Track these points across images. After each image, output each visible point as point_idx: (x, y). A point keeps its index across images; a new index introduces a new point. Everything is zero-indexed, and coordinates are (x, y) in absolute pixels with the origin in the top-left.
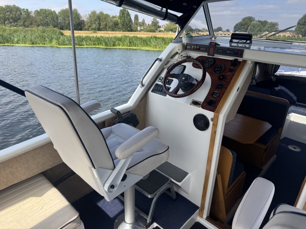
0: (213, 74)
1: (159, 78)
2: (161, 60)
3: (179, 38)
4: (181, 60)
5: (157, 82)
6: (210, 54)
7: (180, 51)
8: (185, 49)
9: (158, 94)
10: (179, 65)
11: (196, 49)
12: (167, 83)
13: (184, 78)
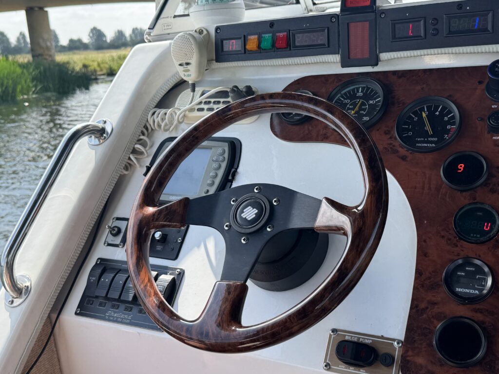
0: (404, 158)
1: (112, 229)
2: (100, 132)
3: (175, 17)
4: (207, 115)
5: (102, 251)
6: (356, 53)
7: (193, 69)
8: (219, 59)
9: (115, 321)
10: (205, 143)
11: (273, 45)
12: (159, 248)
13: (250, 213)
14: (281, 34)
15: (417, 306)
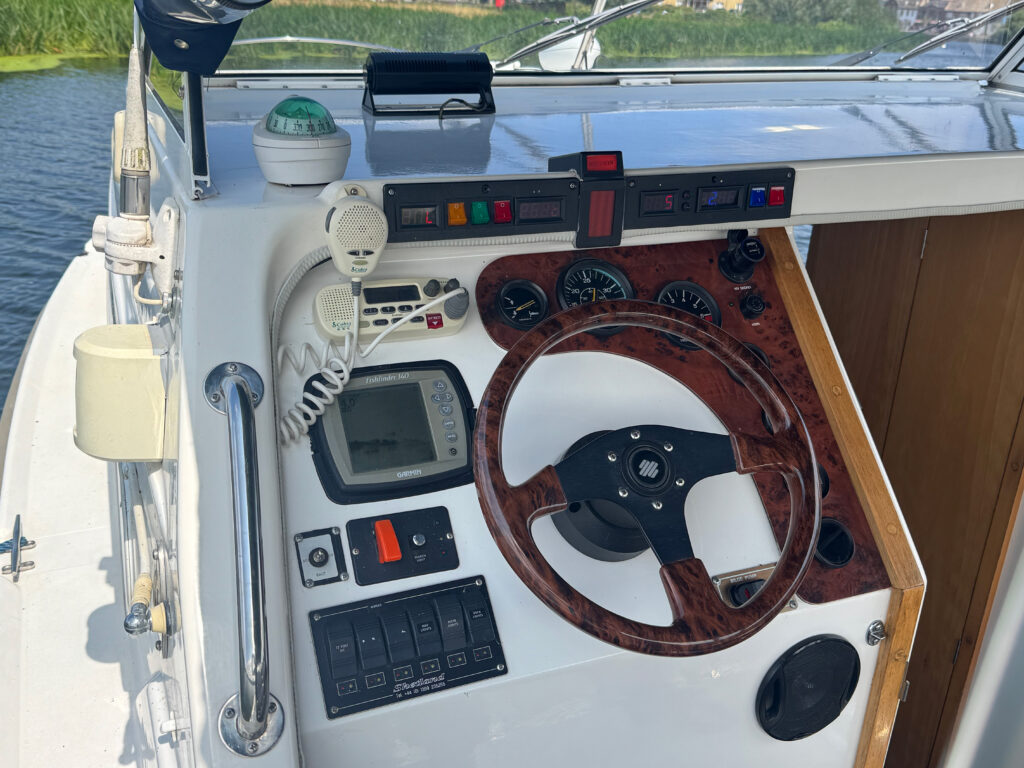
7: (372, 262)
9: (419, 694)
11: (491, 219)
13: (649, 470)
14: (502, 203)
15: (777, 522)
